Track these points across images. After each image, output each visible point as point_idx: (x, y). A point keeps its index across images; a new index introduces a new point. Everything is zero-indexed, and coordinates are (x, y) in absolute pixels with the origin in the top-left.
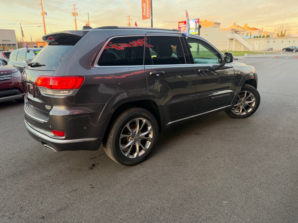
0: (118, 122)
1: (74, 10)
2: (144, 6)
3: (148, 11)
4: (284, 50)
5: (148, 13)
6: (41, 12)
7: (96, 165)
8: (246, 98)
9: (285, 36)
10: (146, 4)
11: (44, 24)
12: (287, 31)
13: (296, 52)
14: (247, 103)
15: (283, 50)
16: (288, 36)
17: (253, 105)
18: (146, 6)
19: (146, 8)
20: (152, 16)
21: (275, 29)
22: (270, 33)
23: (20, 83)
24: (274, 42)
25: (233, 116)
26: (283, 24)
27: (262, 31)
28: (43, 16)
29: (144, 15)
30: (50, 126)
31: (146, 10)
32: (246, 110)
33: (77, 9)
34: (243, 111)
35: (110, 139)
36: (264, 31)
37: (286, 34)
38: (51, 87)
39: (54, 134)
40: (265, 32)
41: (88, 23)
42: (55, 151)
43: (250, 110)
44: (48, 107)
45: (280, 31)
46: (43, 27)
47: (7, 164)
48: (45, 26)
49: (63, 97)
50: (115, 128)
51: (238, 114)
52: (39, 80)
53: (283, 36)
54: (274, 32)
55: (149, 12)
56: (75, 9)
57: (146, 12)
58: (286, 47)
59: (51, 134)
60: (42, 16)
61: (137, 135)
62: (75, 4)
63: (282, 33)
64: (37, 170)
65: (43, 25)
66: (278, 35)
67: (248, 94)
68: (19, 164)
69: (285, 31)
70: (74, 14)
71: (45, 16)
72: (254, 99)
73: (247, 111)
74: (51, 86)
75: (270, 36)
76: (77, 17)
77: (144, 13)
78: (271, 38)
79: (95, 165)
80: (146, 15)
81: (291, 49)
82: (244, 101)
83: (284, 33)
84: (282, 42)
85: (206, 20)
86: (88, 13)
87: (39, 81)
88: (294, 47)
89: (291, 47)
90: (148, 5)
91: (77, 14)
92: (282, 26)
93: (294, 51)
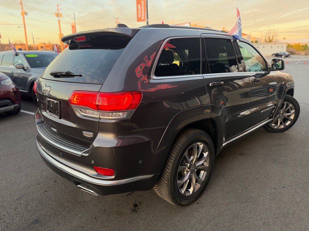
0: (176, 151)
1: (57, 11)
2: (139, 8)
3: (143, 13)
4: (274, 56)
5: (143, 15)
6: (21, 11)
7: (139, 204)
8: (286, 109)
9: (273, 42)
10: (141, 6)
11: (25, 25)
12: (274, 37)
13: (284, 57)
14: (286, 115)
15: (272, 55)
16: (275, 42)
17: (292, 117)
18: (141, 7)
19: (141, 10)
20: (147, 18)
21: (261, 34)
22: (257, 38)
23: (12, 92)
24: (264, 47)
25: (270, 130)
26: (270, 30)
27: (250, 36)
28: (24, 17)
29: (139, 17)
30: (93, 162)
31: (141, 12)
32: (284, 122)
33: (61, 9)
34: (281, 124)
35: (167, 173)
36: (252, 36)
37: (274, 40)
38: (98, 108)
39: (97, 172)
40: (253, 38)
41: (75, 25)
42: (96, 195)
43: (288, 123)
44: (88, 134)
45: (268, 37)
46: (23, 28)
47: (16, 208)
48: (25, 27)
49: (114, 121)
50: (173, 159)
51: (276, 128)
52: (75, 96)
53: (271, 42)
54: (260, 37)
55: (145, 14)
56: (58, 9)
57: (141, 14)
58: (275, 52)
59: (93, 172)
60: (22, 16)
61: (193, 165)
62: (59, 4)
63: (269, 38)
64: (61, 216)
65: (23, 26)
66: (266, 41)
67: (287, 106)
68: (32, 207)
69: (273, 37)
70: (58, 15)
71: (25, 16)
72: (293, 111)
73: (285, 124)
74: (98, 106)
75: (258, 42)
76: (61, 18)
77: (139, 15)
78: (259, 43)
79: (137, 205)
80: (141, 17)
81: (280, 54)
82: (283, 113)
83: (272, 39)
84: (272, 47)
85: (196, 25)
86: (74, 14)
87: (75, 98)
88: (282, 53)
89: (279, 53)
90: (144, 7)
91: (61, 15)
92: (270, 32)
93: (283, 57)
